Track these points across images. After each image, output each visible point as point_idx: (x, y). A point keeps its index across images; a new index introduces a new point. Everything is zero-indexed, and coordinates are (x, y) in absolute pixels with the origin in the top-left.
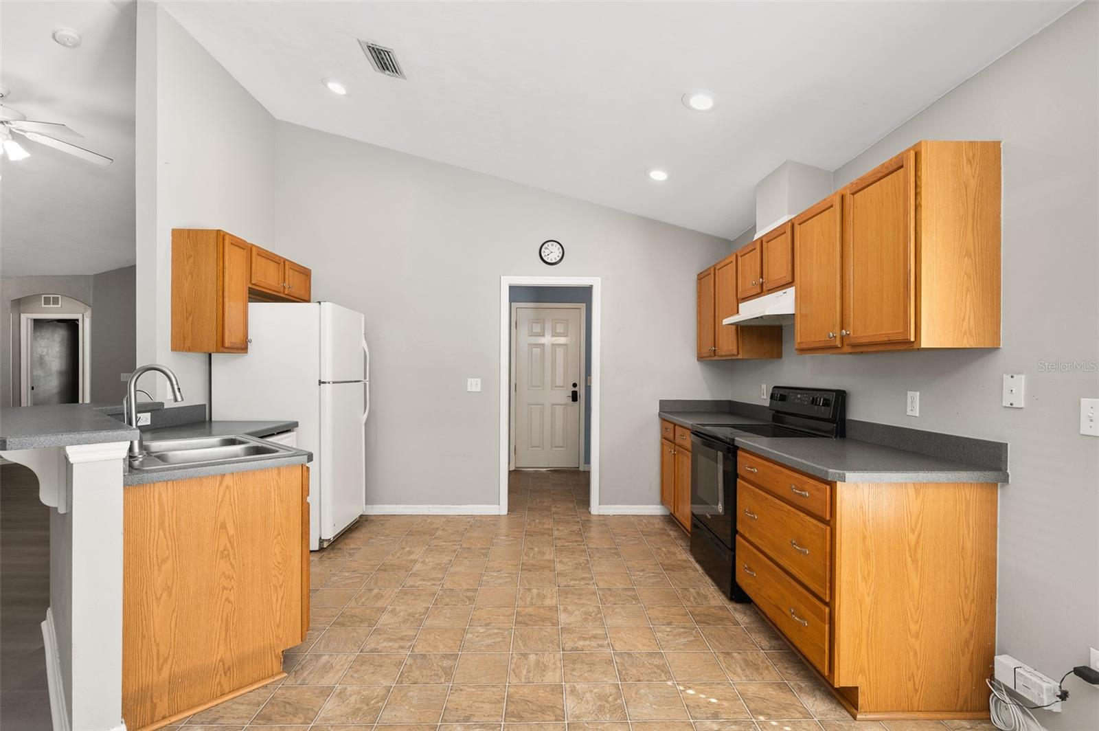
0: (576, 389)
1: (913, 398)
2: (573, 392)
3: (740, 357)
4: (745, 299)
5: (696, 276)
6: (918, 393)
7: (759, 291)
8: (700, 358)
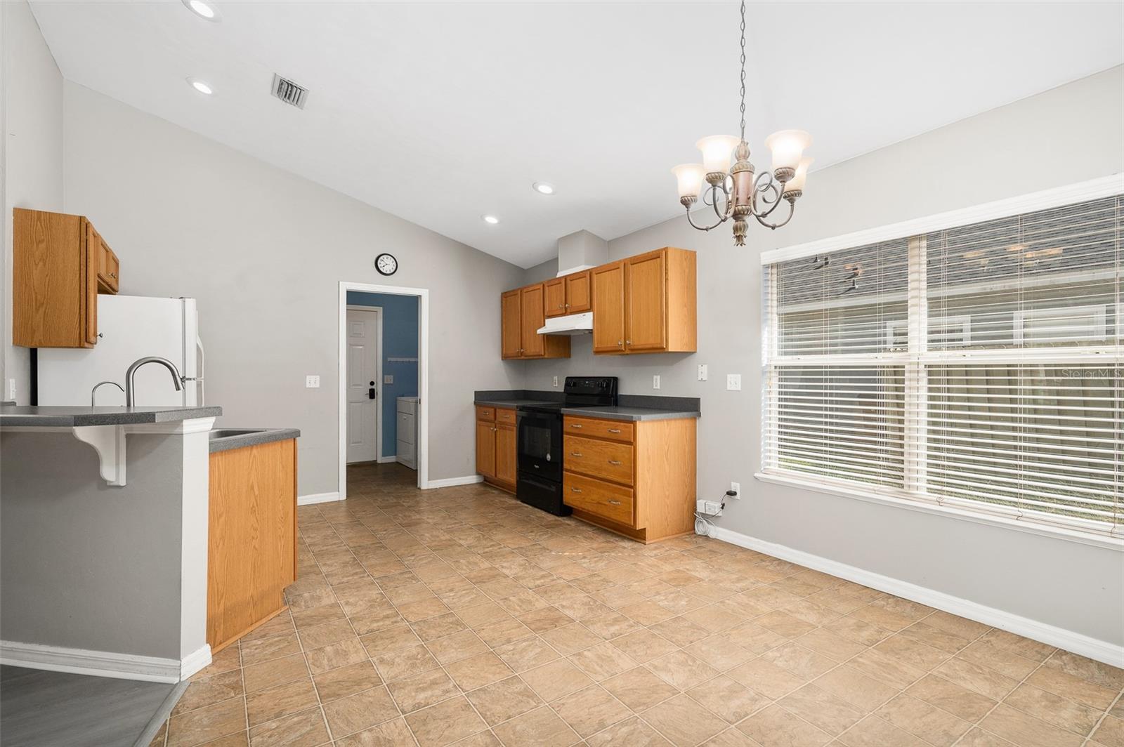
0: (374, 387)
1: (656, 379)
2: (370, 390)
3: (546, 356)
4: (550, 317)
5: (500, 294)
6: (659, 376)
7: (564, 312)
8: (505, 357)
